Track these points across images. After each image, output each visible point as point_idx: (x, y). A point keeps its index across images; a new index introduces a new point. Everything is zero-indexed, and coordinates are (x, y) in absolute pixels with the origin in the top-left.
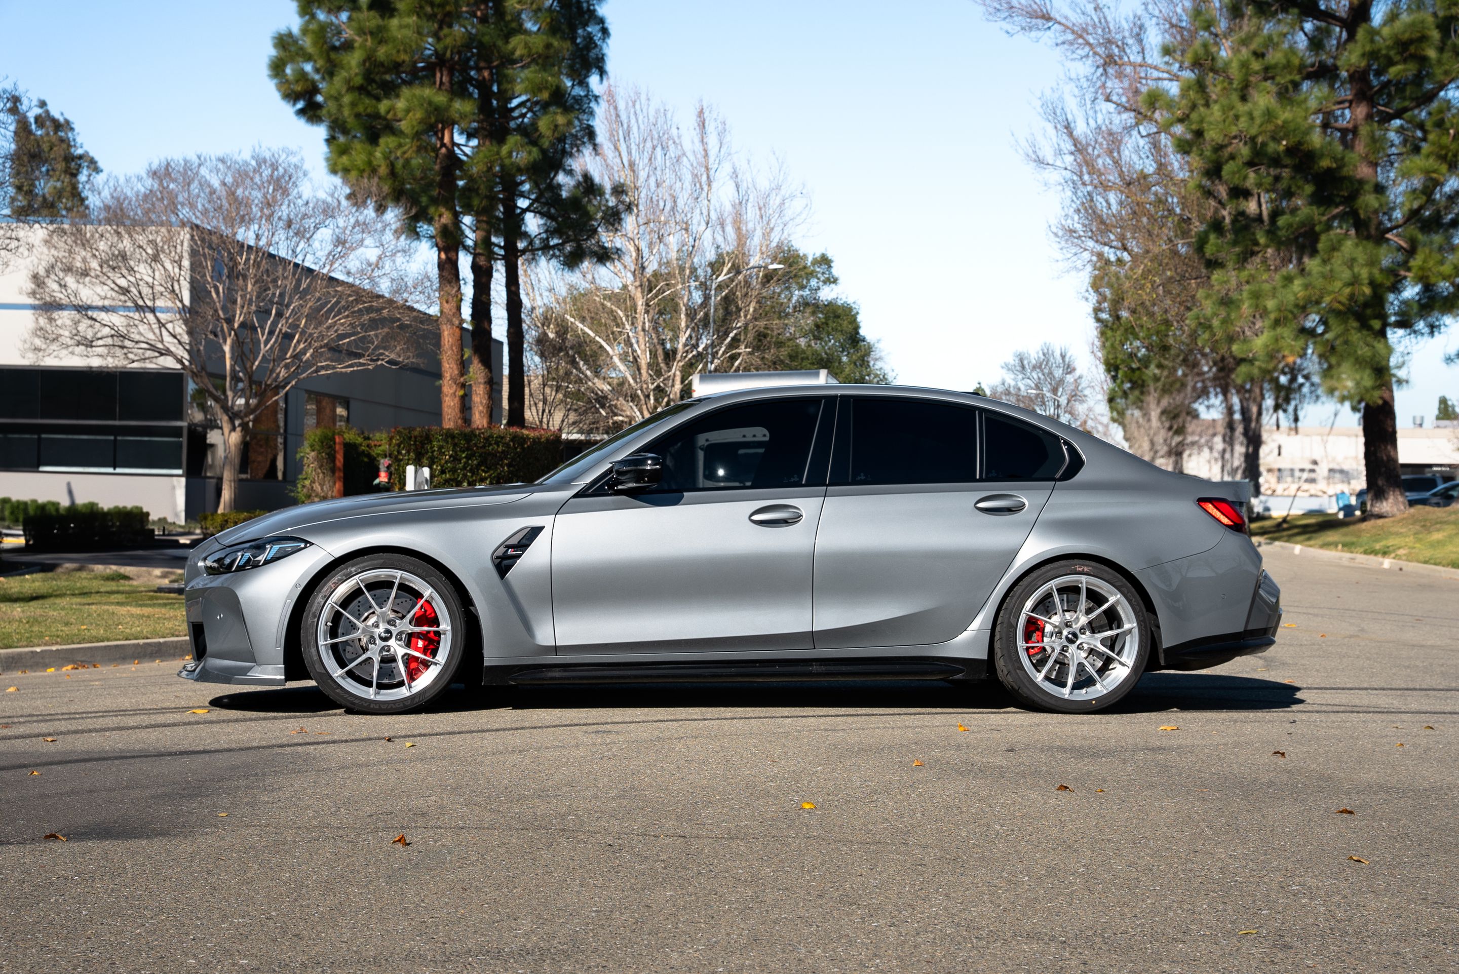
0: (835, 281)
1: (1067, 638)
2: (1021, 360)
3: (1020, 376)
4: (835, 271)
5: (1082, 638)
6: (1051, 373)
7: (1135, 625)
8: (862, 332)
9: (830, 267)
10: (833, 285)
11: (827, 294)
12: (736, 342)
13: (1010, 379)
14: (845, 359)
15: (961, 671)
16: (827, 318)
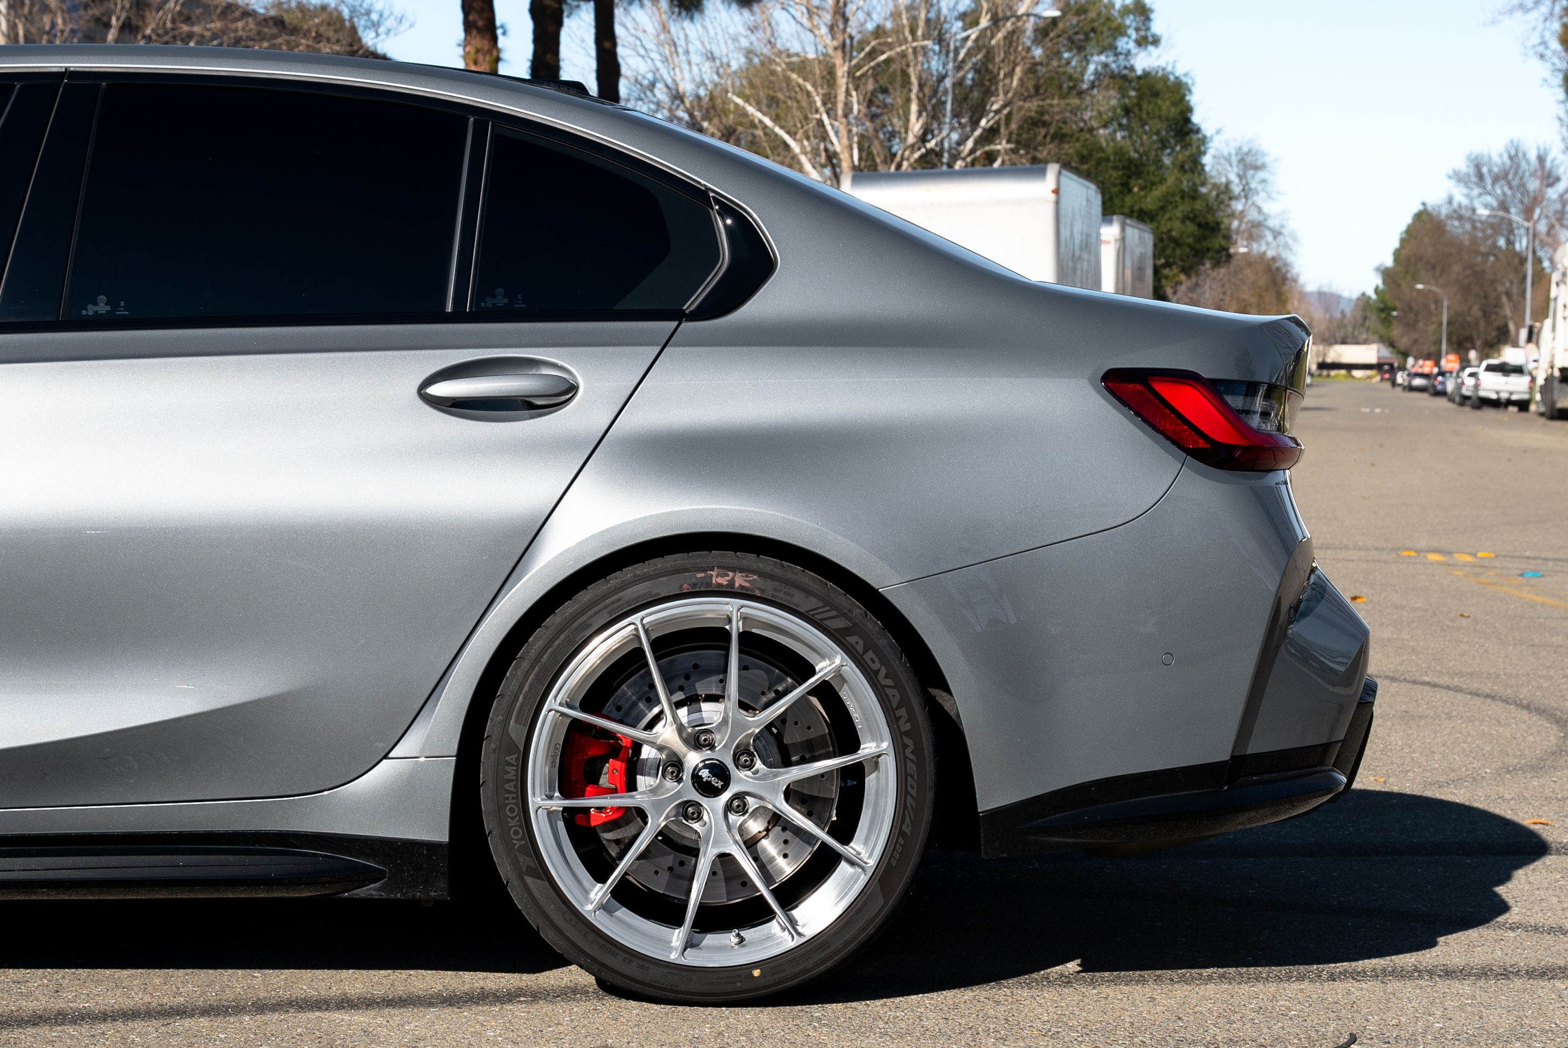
0: (1156, 41)
1: (696, 777)
2: (1478, 167)
3: (1476, 191)
4: (1157, 27)
5: (742, 780)
6: (1522, 185)
7: (886, 745)
8: (1196, 118)
9: (1148, 19)
10: (1151, 48)
11: (1143, 61)
12: (991, 134)
13: (1460, 196)
14: (1167, 161)
15: (373, 876)
16: (1140, 97)
